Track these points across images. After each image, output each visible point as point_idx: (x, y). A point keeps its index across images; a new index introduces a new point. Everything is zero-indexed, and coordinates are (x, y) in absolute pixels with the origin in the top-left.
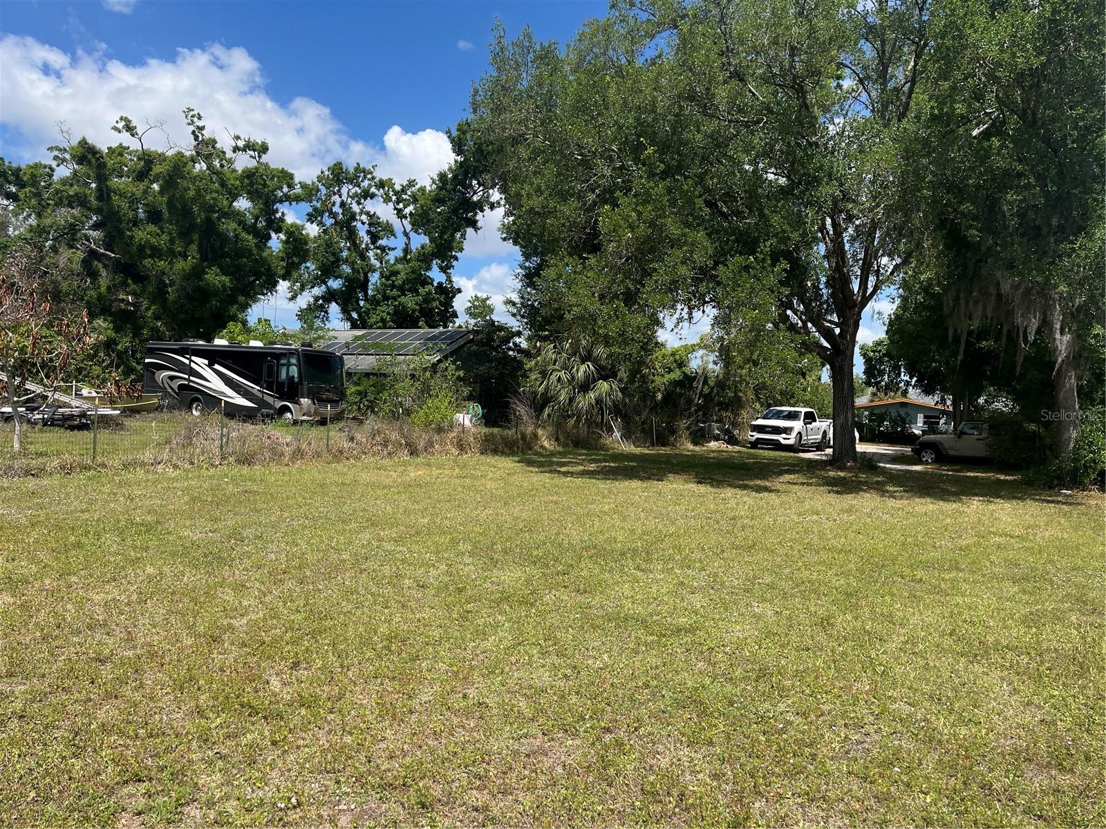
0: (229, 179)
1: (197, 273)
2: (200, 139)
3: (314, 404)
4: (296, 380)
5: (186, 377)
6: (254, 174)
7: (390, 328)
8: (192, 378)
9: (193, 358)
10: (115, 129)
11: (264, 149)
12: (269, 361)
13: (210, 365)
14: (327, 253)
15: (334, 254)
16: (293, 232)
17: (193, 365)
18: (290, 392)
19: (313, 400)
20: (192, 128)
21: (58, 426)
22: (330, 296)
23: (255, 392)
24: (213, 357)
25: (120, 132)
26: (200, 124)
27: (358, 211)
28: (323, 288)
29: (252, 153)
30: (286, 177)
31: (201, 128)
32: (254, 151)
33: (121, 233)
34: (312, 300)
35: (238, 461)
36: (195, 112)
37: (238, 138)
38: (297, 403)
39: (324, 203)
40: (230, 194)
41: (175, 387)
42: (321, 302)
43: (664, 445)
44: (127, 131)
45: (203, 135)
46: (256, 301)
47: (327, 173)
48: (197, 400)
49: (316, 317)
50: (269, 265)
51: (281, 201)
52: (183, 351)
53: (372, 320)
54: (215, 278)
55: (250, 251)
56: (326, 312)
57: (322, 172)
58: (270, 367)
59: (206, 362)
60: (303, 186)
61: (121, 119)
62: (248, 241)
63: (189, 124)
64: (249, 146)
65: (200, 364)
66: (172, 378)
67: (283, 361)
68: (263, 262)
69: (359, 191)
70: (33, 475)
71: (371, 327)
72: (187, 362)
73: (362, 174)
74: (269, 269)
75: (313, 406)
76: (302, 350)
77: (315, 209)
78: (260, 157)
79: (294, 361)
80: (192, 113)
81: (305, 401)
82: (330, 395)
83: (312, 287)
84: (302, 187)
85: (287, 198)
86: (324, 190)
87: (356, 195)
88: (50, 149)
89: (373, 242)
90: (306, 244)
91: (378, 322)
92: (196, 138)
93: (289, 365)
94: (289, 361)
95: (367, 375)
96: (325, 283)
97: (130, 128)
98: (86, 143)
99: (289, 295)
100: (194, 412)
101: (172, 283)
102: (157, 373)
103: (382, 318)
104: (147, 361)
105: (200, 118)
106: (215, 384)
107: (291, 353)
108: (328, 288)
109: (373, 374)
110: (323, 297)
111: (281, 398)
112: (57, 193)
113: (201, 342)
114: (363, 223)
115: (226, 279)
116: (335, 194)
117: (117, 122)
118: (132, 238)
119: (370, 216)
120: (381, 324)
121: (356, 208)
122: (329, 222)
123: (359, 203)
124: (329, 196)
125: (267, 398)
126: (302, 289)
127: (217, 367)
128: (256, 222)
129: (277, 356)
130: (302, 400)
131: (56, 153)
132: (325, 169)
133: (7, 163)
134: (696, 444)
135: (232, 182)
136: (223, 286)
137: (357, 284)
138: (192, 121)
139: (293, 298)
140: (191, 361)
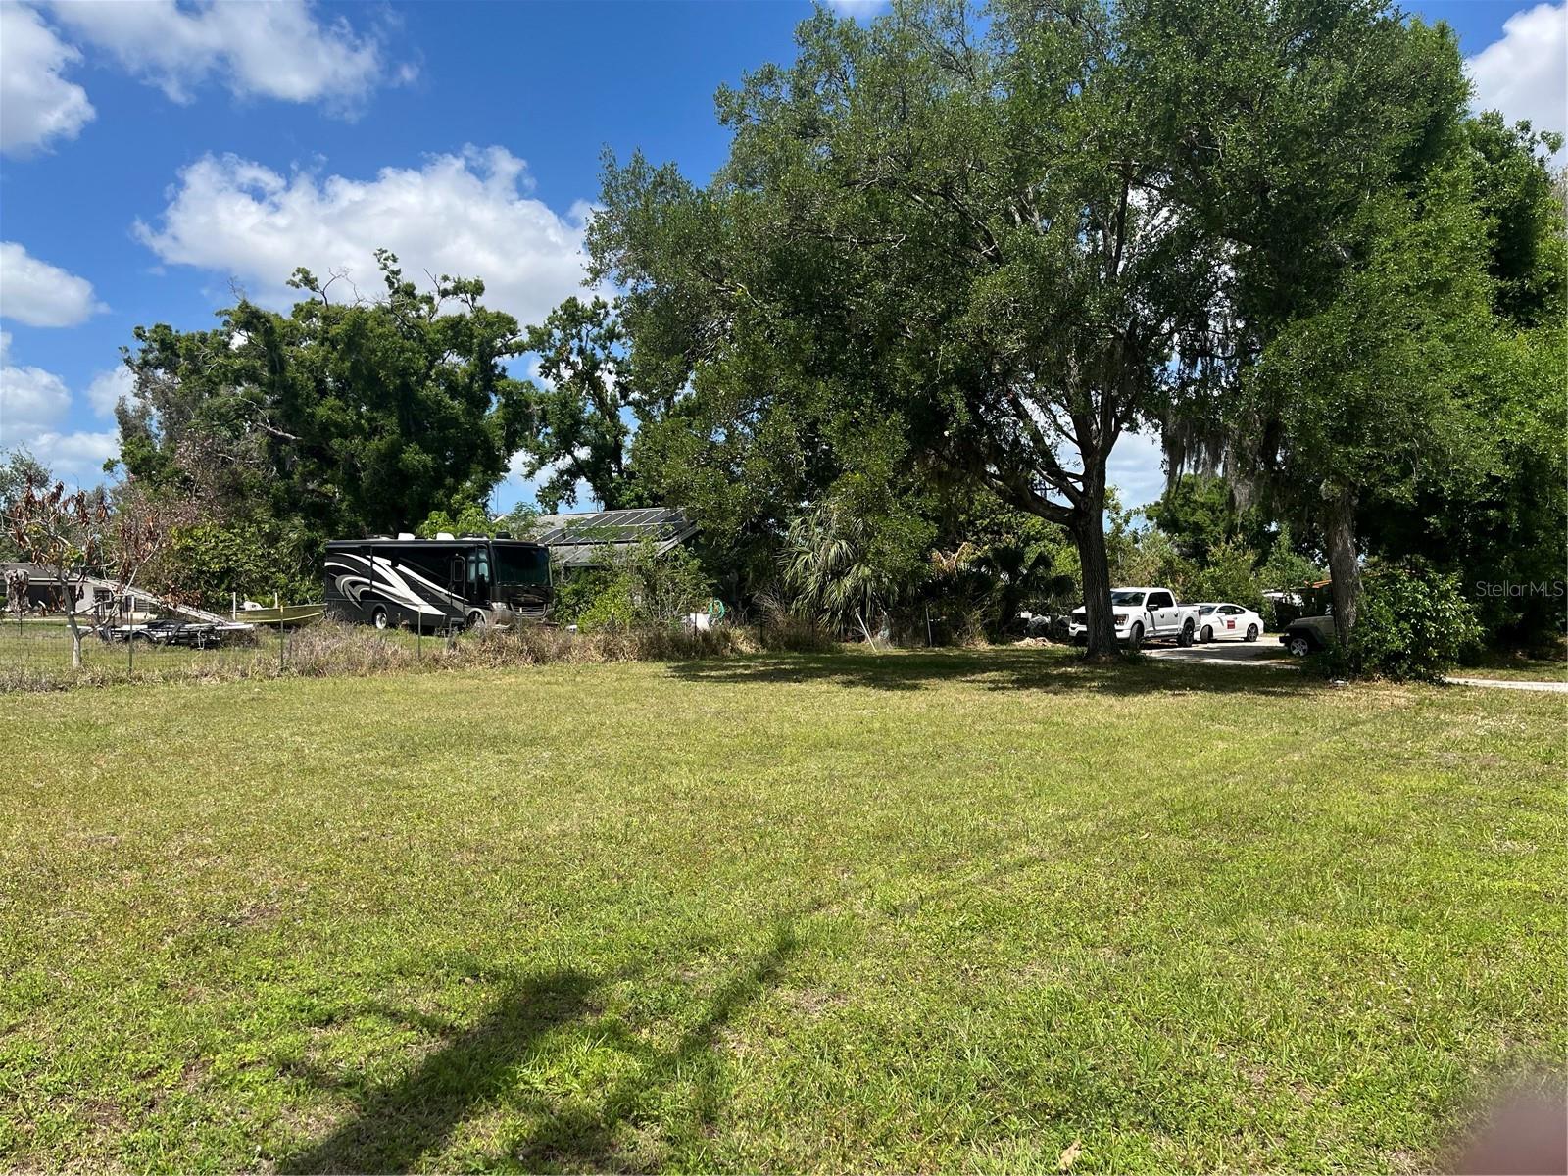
0: (429, 333)
1: (393, 454)
2: (396, 286)
3: (510, 608)
4: (487, 580)
5: (368, 581)
6: (459, 323)
7: (647, 506)
8: (375, 583)
9: (376, 558)
10: (294, 284)
11: (478, 289)
12: (458, 558)
13: (393, 567)
14: (563, 415)
15: (572, 416)
16: (510, 393)
17: (375, 567)
18: (480, 595)
19: (508, 604)
20: (386, 273)
21: (183, 644)
22: (578, 469)
23: (442, 596)
24: (397, 556)
25: (297, 287)
26: (394, 267)
27: (603, 357)
28: (569, 459)
29: (463, 296)
30: (507, 324)
31: (397, 273)
32: (466, 292)
33: (298, 411)
34: (555, 476)
35: (302, 673)
36: (389, 254)
37: (445, 279)
38: (488, 608)
39: (558, 351)
40: (430, 351)
41: (357, 595)
42: (566, 478)
43: (942, 644)
44: (305, 285)
45: (398, 281)
46: (497, 481)
47: (559, 312)
48: (380, 609)
49: (561, 497)
50: (486, 437)
51: (500, 353)
52: (364, 551)
53: (624, 499)
54: (414, 457)
55: (456, 419)
56: (573, 491)
57: (554, 312)
58: (459, 565)
59: (389, 562)
60: (532, 331)
61: (298, 271)
62: (453, 408)
63: (382, 269)
64: (459, 289)
65: (382, 564)
66: (354, 584)
67: (473, 558)
68: (480, 432)
69: (602, 332)
70: (61, 689)
71: (622, 507)
72: (368, 563)
73: (602, 311)
74: (487, 441)
75: (508, 612)
76: (494, 543)
77: (547, 359)
78: (474, 299)
79: (483, 556)
80: (384, 255)
81: (497, 606)
82: (531, 597)
83: (556, 459)
84: (530, 333)
85: (509, 349)
86: (557, 334)
87: (599, 337)
88: (219, 313)
89: (624, 396)
90: (528, 405)
91: (632, 500)
92: (391, 285)
93: (478, 561)
94: (478, 557)
95: (587, 569)
96: (571, 453)
97: (309, 282)
98: (247, 307)
99: (526, 471)
100: (378, 624)
101: (365, 467)
102: (338, 578)
103: (637, 494)
104: (327, 564)
105: (395, 260)
106: (401, 589)
107: (478, 547)
108: (575, 458)
109: (594, 568)
110: (568, 472)
111: (472, 604)
112: (221, 368)
113: (385, 539)
114: (610, 373)
115: (428, 458)
116: (573, 337)
117: (294, 275)
118: (312, 415)
119: (618, 363)
120: (636, 503)
121: (600, 354)
122: (567, 374)
123: (604, 348)
124: (565, 341)
125: (458, 605)
126: (542, 462)
127: (401, 568)
128: (471, 382)
129: (467, 551)
130: (494, 604)
131: (227, 318)
132: (557, 307)
133: (174, 333)
134: (992, 642)
135: (432, 336)
136: (425, 466)
137: (608, 452)
138: (385, 265)
139: (531, 474)
140: (373, 562)
